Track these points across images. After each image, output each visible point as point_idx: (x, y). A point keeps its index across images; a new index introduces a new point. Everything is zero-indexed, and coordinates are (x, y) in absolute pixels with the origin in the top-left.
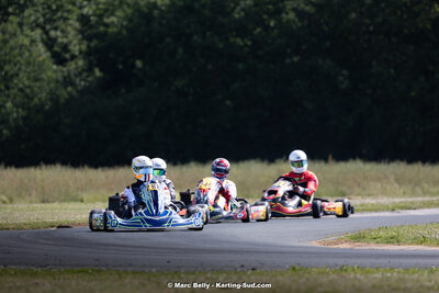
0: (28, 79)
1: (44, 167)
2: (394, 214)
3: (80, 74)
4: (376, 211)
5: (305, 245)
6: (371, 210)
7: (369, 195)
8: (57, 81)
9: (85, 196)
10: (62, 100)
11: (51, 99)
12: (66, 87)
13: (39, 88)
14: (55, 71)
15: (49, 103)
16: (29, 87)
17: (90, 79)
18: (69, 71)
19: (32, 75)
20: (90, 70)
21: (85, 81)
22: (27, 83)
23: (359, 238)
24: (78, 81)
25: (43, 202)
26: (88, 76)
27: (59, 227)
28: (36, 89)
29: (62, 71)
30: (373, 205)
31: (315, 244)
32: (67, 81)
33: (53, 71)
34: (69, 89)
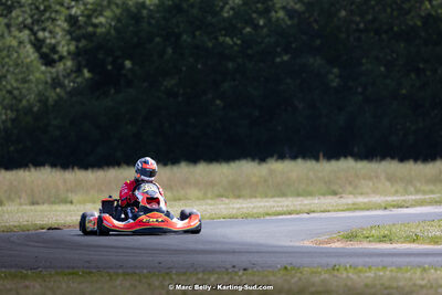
0: (17, 80)
1: (33, 169)
2: (387, 212)
3: (69, 75)
4: (368, 210)
5: (297, 244)
6: (363, 209)
7: (362, 194)
8: (46, 83)
9: (74, 198)
10: (51, 102)
11: (40, 101)
12: (55, 88)
13: (29, 89)
14: (43, 73)
15: (38, 104)
16: (17, 89)
17: (79, 80)
19: (20, 76)
20: (79, 71)
21: (74, 82)
22: (15, 85)
23: (351, 237)
24: (66, 82)
25: (33, 204)
26: (76, 77)
27: (49, 229)
28: (24, 91)
29: (50, 72)
30: (365, 203)
31: (307, 243)
32: (56, 83)
33: (41, 72)
34: (58, 90)
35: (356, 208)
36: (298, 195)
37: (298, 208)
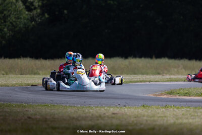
0: (15, 18)
1: (22, 58)
2: (185, 83)
3: (38, 16)
5: (146, 96)
8: (28, 19)
9: (40, 72)
10: (30, 28)
13: (20, 22)
14: (27, 15)
15: (24, 29)
16: (15, 22)
17: (43, 18)
18: (33, 15)
19: (17, 16)
20: (43, 14)
21: (41, 19)
22: (14, 20)
23: (171, 93)
24: (37, 19)
27: (32, 86)
28: (18, 23)
29: (30, 15)
31: (151, 95)
34: (33, 23)
37: (145, 79)
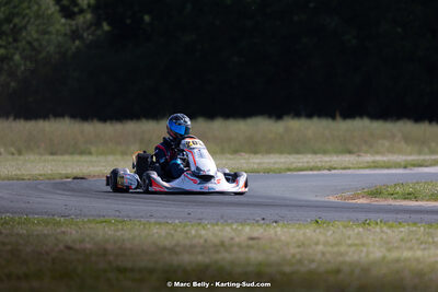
0: (37, 32)
1: (52, 120)
2: (407, 171)
3: (88, 28)
4: (388, 168)
5: (326, 199)
6: (382, 167)
7: (378, 153)
8: (65, 35)
9: (93, 149)
10: (70, 54)
11: (59, 53)
12: (74, 41)
13: (48, 41)
14: (64, 25)
15: (57, 56)
16: (37, 40)
17: (99, 32)
18: (77, 27)
19: (41, 27)
20: (98, 23)
21: (93, 35)
22: (35, 36)
23: (376, 193)
24: (85, 35)
25: (52, 154)
26: (96, 30)
27: (75, 178)
28: (44, 43)
29: (70, 25)
30: (384, 162)
31: (332, 199)
32: (75, 35)
33: (61, 24)
34: (77, 42)
35: (376, 166)
36: (315, 153)
37: (319, 164)
